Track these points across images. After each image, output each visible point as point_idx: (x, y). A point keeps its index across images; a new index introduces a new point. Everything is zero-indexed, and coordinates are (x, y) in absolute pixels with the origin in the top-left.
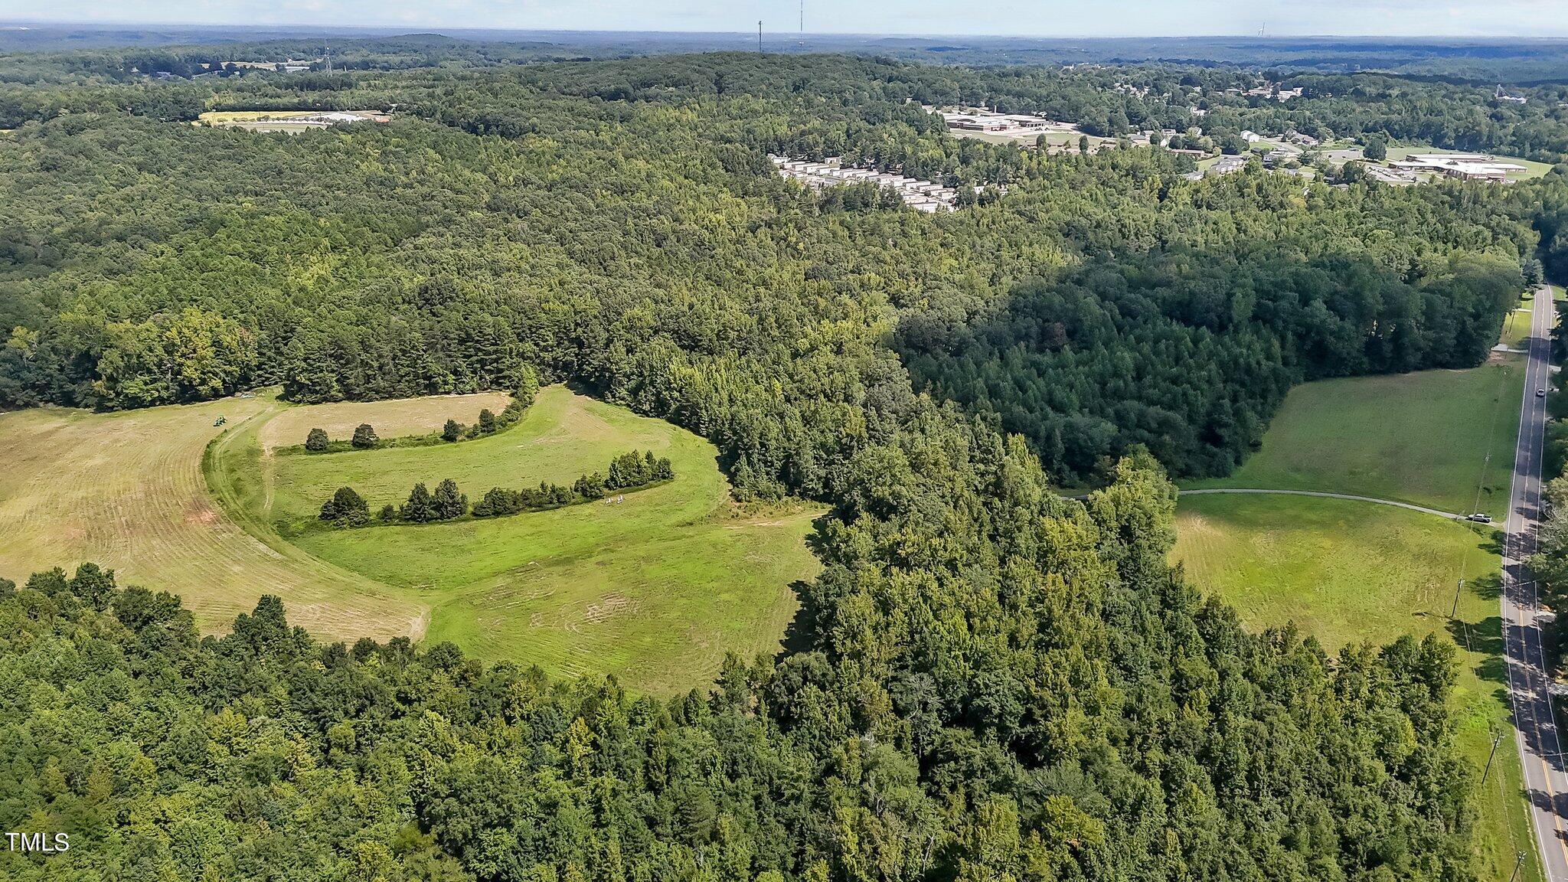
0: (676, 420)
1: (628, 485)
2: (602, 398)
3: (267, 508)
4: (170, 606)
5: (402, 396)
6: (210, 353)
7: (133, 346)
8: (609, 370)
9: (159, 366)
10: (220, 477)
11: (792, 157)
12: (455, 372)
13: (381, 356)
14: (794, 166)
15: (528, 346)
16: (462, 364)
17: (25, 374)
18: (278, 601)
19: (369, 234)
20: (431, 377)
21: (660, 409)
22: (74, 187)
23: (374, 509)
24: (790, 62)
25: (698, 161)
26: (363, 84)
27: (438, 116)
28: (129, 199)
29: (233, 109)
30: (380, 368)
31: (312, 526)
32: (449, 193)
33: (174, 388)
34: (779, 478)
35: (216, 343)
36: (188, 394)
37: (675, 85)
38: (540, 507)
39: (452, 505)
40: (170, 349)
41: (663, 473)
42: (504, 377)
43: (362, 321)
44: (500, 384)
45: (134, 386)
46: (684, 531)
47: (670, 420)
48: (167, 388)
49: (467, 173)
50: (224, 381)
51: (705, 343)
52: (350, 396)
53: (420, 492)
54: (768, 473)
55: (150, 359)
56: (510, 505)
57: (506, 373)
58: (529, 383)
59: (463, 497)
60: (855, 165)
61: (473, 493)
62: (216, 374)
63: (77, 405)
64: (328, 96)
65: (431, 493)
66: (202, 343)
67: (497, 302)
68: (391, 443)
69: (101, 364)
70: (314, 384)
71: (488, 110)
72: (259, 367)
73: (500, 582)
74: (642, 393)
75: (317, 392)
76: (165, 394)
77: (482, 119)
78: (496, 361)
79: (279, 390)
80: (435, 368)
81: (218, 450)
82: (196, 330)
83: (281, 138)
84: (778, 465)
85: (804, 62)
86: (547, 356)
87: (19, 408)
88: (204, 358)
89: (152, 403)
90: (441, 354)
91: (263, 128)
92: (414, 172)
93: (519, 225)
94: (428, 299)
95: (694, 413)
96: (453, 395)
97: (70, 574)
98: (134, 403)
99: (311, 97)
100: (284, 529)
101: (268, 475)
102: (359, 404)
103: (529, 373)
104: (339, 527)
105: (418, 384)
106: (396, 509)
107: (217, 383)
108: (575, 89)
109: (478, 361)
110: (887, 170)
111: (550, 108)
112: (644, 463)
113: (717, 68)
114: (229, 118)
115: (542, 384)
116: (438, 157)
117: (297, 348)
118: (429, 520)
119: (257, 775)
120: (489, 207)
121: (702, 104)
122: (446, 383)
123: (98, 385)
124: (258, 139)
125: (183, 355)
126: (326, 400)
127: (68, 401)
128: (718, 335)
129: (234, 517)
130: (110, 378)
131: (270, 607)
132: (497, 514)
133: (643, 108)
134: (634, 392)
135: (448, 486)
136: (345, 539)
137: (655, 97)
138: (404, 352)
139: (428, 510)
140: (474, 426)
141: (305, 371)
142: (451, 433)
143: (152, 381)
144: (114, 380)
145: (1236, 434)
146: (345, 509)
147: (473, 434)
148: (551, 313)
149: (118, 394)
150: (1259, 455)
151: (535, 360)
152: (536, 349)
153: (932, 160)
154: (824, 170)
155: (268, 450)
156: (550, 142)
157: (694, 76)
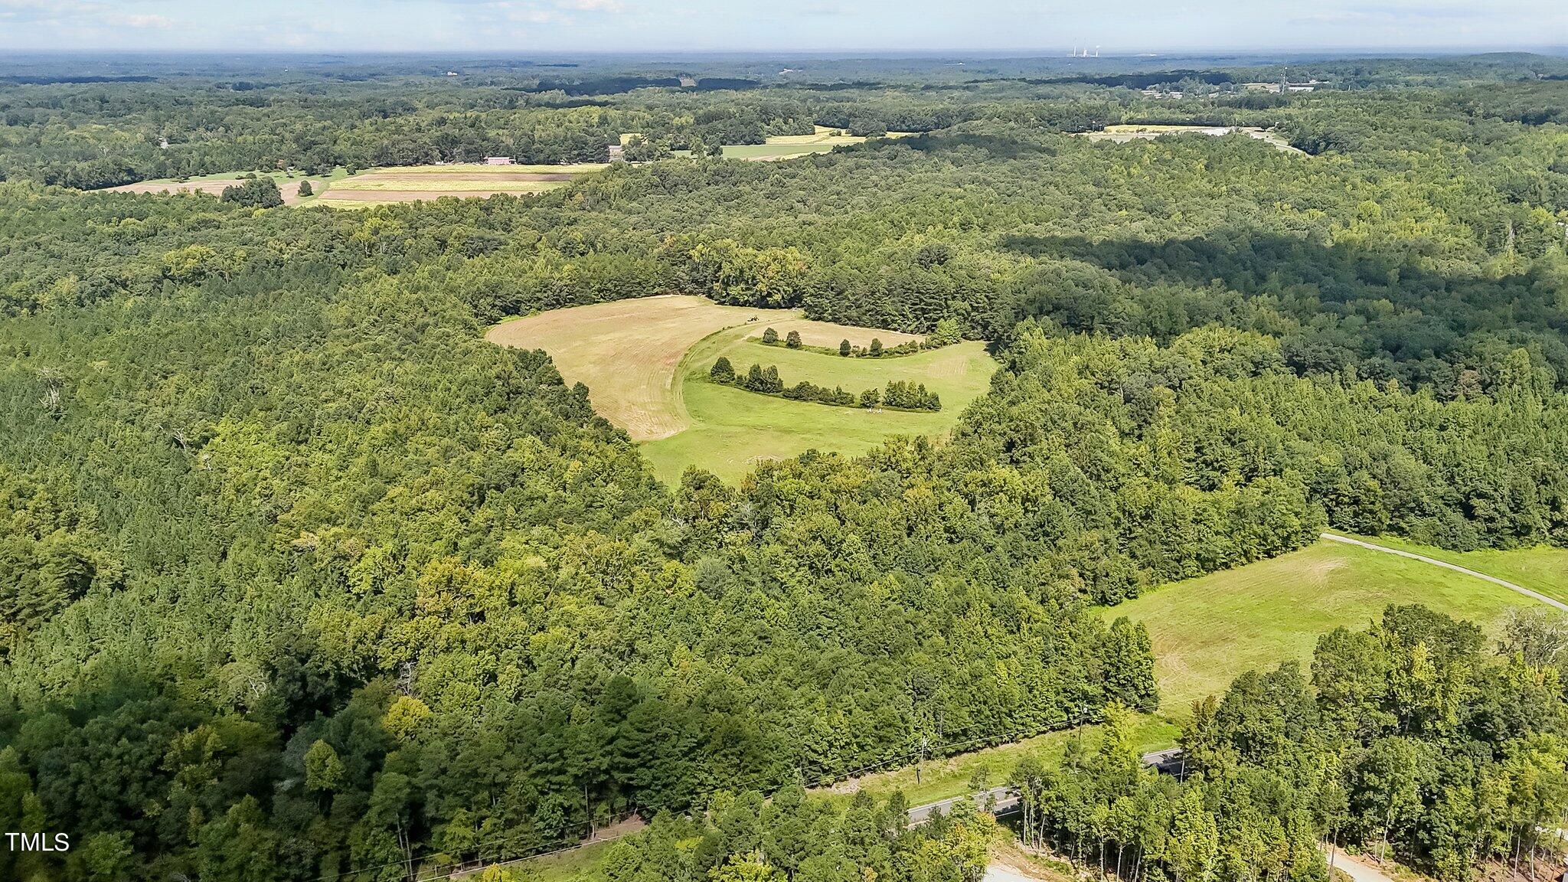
1: (899, 406)
2: (993, 353)
5: (864, 326)
6: (780, 275)
9: (752, 279)
10: (704, 345)
12: (903, 315)
16: (908, 309)
17: (694, 273)
20: (886, 315)
23: (736, 377)
33: (756, 296)
35: (783, 271)
36: (763, 303)
38: (825, 402)
39: (773, 384)
41: (932, 404)
44: (930, 331)
45: (734, 290)
48: (753, 295)
50: (783, 298)
52: (836, 320)
53: (756, 369)
55: (747, 274)
56: (807, 395)
57: (938, 322)
58: (944, 333)
59: (781, 381)
62: (779, 293)
63: (712, 298)
65: (763, 372)
66: (774, 269)
68: (810, 348)
69: (720, 272)
73: (738, 429)
76: (751, 299)
78: (933, 311)
80: (889, 308)
81: (725, 332)
82: (775, 259)
86: (978, 317)
88: (771, 278)
89: (744, 304)
94: (920, 259)
96: (898, 332)
98: (735, 302)
100: (690, 376)
103: (948, 326)
104: (712, 382)
105: (877, 319)
106: (744, 380)
107: (778, 297)
109: (920, 309)
112: (916, 392)
115: (965, 337)
118: (757, 390)
125: (763, 275)
126: (819, 319)
127: (709, 295)
129: (681, 364)
130: (724, 282)
132: (796, 398)
135: (771, 371)
136: (711, 391)
139: (757, 384)
140: (865, 349)
141: (812, 295)
142: (845, 351)
143: (747, 289)
144: (726, 284)
145: (1496, 510)
146: (722, 371)
147: (862, 355)
148: (994, 282)
149: (728, 294)
150: (1556, 551)
151: (966, 317)
152: (969, 308)
155: (746, 337)
156: (1344, 159)
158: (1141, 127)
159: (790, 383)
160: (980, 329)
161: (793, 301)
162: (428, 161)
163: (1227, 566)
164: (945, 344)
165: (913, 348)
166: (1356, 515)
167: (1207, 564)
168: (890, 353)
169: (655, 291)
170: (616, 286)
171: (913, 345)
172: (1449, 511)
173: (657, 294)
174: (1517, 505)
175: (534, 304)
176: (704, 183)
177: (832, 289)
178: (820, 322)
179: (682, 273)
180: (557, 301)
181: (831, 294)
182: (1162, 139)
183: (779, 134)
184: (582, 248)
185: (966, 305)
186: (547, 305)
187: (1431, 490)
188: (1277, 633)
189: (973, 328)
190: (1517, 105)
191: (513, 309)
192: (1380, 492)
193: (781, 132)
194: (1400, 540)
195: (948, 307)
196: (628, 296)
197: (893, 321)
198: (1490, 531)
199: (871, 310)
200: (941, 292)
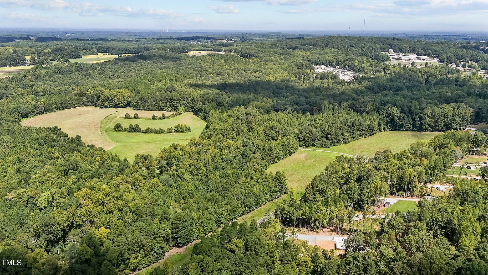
1: (179, 131)
2: (196, 115)
3: (107, 126)
5: (154, 110)
6: (122, 98)
7: (106, 94)
8: (198, 109)
9: (112, 99)
10: (105, 121)
12: (167, 106)
16: (168, 104)
17: (89, 99)
20: (161, 107)
21: (204, 118)
23: (123, 129)
25: (288, 65)
30: (151, 103)
36: (116, 106)
38: (156, 133)
39: (137, 129)
40: (114, 96)
41: (189, 130)
44: (176, 110)
45: (106, 103)
46: (180, 141)
48: (113, 104)
50: (123, 104)
52: (145, 110)
53: (131, 125)
55: (110, 98)
56: (150, 131)
57: (178, 108)
58: (181, 110)
59: (140, 128)
60: (342, 68)
62: (122, 102)
63: (97, 106)
64: (220, 47)
65: (134, 126)
68: (141, 118)
69: (100, 98)
70: (137, 106)
73: (133, 144)
75: (138, 108)
76: (112, 106)
78: (176, 104)
80: (162, 104)
81: (110, 116)
82: (119, 93)
86: (189, 105)
87: (87, 106)
88: (119, 98)
89: (110, 107)
90: (164, 102)
98: (106, 107)
100: (106, 131)
101: (113, 121)
102: (146, 111)
103: (182, 108)
104: (115, 131)
105: (159, 108)
106: (127, 129)
107: (122, 104)
109: (172, 104)
112: (184, 127)
113: (330, 40)
115: (186, 111)
118: (132, 132)
121: (315, 50)
123: (99, 102)
125: (116, 98)
127: (96, 106)
129: (101, 127)
130: (102, 101)
131: (78, 137)
132: (146, 133)
133: (295, 52)
135: (137, 125)
136: (116, 134)
137: (303, 49)
138: (156, 101)
139: (132, 130)
140: (160, 117)
141: (136, 103)
142: (154, 118)
143: (110, 103)
144: (102, 102)
145: (333, 137)
146: (118, 127)
147: (159, 119)
148: (192, 95)
149: (104, 105)
150: (345, 145)
151: (186, 106)
152: (186, 103)
153: (362, 67)
154: (332, 69)
155: (118, 117)
156: (257, 59)
157: (319, 43)
158: (199, 52)
159: (143, 128)
160: (190, 108)
161: (127, 105)
163: (283, 159)
164: (182, 113)
165: (174, 115)
166: (304, 143)
167: (279, 159)
168: (168, 117)
169: (76, 106)
170: (61, 105)
171: (173, 114)
172: (323, 139)
173: (76, 107)
174: (337, 136)
175: (32, 114)
176: (74, 71)
177: (142, 100)
178: (139, 111)
179: (84, 99)
180: (41, 112)
181: (142, 102)
182: (209, 55)
183: (85, 55)
184: (42, 94)
185: (185, 102)
186: (37, 113)
187: (319, 135)
188: (302, 171)
189: (188, 108)
190: (288, 45)
191: (25, 116)
192: (309, 136)
193: (86, 54)
194: (314, 147)
195: (180, 103)
196: (66, 108)
197: (164, 108)
198: (332, 142)
199: (156, 106)
200: (177, 99)
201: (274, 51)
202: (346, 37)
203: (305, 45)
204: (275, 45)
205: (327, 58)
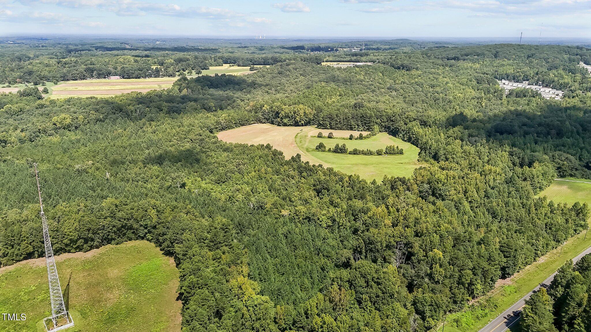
0: (413, 143)
1: (390, 153)
2: (395, 136)
3: (305, 146)
4: (281, 154)
5: (344, 130)
6: (303, 115)
7: (287, 111)
8: (398, 128)
9: (292, 116)
10: (298, 140)
11: (510, 80)
12: (358, 125)
13: (340, 119)
14: (508, 84)
15: (379, 121)
16: (360, 123)
17: (265, 116)
18: (300, 155)
19: (350, 92)
20: (351, 126)
21: (409, 140)
22: (284, 78)
23: (327, 149)
24: (530, 47)
25: (466, 79)
26: (372, 55)
27: (389, 64)
28: (296, 82)
29: (331, 61)
30: (340, 122)
31: (313, 150)
32: (378, 84)
33: (294, 122)
34: (432, 158)
35: (305, 113)
36: (296, 124)
37: (478, 56)
38: (365, 154)
39: (344, 150)
40: (295, 113)
41: (401, 152)
42: (370, 128)
43: (338, 110)
44: (369, 130)
45: (286, 121)
46: (399, 164)
47: (411, 143)
48: (292, 122)
49: (388, 80)
50: (305, 122)
51: (428, 124)
52: (332, 128)
53: (337, 145)
54: (430, 156)
56: (358, 152)
57: (371, 127)
58: (376, 130)
59: (347, 149)
60: (534, 84)
61: (350, 149)
62: (303, 120)
63: (274, 124)
64: (358, 58)
65: (340, 146)
66: (302, 112)
67: (373, 109)
68: (337, 138)
69: (280, 115)
70: (324, 124)
71: (405, 62)
72: (313, 120)
73: (349, 165)
74: (405, 135)
75: (324, 126)
77: (402, 65)
78: (369, 123)
79: (316, 126)
80: (353, 123)
81: (299, 135)
82: (301, 109)
83: (339, 69)
84: (433, 154)
85: (536, 47)
86: (383, 124)
87: (263, 123)
88: (301, 116)
89: (289, 125)
90: (355, 120)
91: (335, 66)
92: (371, 79)
93: (394, 93)
94: (355, 106)
95: (417, 141)
96: (356, 131)
97: (265, 145)
98: (285, 125)
99: (354, 58)
100: (307, 150)
101: (307, 141)
102: (333, 130)
103: (376, 128)
104: (319, 151)
105: (348, 127)
106: (332, 150)
107: (303, 122)
108: (440, 57)
109: (364, 123)
110: (547, 86)
111: (426, 62)
112: (396, 149)
113: (497, 49)
114: (329, 64)
115: (380, 131)
116: (381, 75)
117: (322, 115)
118: (339, 153)
119: (288, 176)
120: (388, 89)
121: (484, 62)
122: (355, 128)
123: (279, 119)
124: (333, 69)
125: (297, 115)
126: (326, 128)
127: (272, 123)
128: (433, 122)
129: (299, 147)
131: (299, 156)
132: (354, 154)
133: (461, 63)
134: (404, 135)
135: (344, 146)
136: (320, 154)
137: (467, 60)
138: (346, 118)
139: (339, 150)
140: (357, 137)
141: (322, 120)
142: (351, 138)
143: (290, 120)
144: (282, 118)
146: (320, 147)
147: (357, 139)
149: (282, 122)
151: (380, 125)
152: (381, 122)
153: (564, 83)
154: (520, 85)
155: (309, 136)
156: (419, 72)
157: (486, 52)
160: (385, 128)
161: (308, 123)
162: (84, 78)
164: (376, 134)
166: (560, 172)
168: (365, 138)
169: (252, 122)
170: (239, 122)
171: (369, 135)
173: (252, 124)
175: (216, 130)
178: (325, 130)
179: (260, 115)
181: (329, 120)
184: (214, 108)
189: (382, 128)
190: (445, 55)
192: (567, 165)
194: (572, 178)
195: (373, 122)
196: (243, 125)
199: (346, 124)
200: (371, 117)
201: (433, 63)
202: (519, 45)
203: (467, 55)
204: (426, 54)
205: (509, 72)
